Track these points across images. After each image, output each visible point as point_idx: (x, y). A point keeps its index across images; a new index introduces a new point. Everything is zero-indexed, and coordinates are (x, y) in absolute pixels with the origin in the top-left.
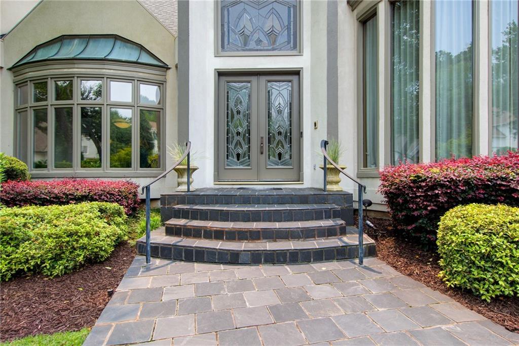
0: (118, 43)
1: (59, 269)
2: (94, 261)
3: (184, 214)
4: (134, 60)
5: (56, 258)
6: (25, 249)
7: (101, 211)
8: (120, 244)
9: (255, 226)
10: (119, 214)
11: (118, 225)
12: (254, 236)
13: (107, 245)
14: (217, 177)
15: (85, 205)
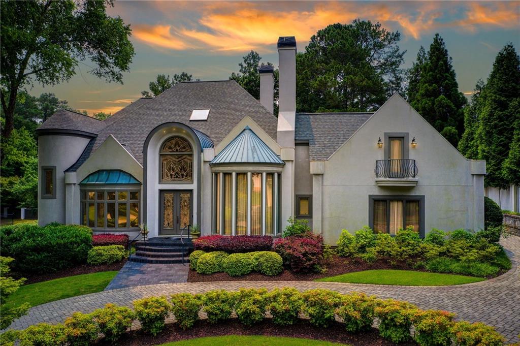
0: (122, 173)
1: (110, 262)
2: (117, 262)
3: (142, 249)
4: (127, 182)
5: (110, 260)
6: (104, 257)
7: (118, 248)
8: (123, 258)
9: (159, 253)
10: (123, 249)
11: (122, 252)
12: (159, 256)
13: (120, 257)
14: (160, 233)
15: (114, 246)
